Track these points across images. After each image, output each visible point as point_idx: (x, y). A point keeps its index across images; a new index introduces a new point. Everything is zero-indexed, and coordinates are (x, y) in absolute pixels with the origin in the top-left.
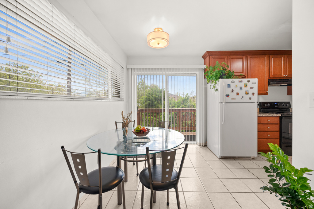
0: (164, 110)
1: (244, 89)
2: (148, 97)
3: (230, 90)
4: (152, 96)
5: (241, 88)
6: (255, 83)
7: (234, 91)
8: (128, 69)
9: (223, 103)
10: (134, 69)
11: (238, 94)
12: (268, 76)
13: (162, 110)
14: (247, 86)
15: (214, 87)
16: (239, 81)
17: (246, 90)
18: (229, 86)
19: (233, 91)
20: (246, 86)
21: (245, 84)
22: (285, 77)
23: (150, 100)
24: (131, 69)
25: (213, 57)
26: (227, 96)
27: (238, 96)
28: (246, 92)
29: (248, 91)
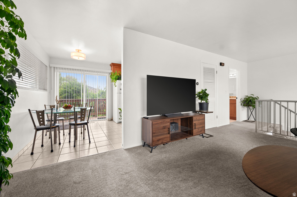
0: (83, 100)
2: (66, 90)
4: (70, 89)
8: (50, 67)
10: (57, 68)
13: (81, 100)
15: (115, 84)
23: (68, 92)
24: (54, 67)
25: (116, 67)
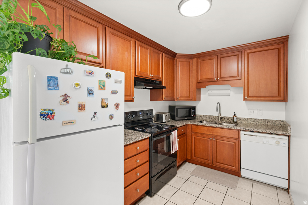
1: (99, 94)
3: (57, 95)
5: (91, 92)
6: (120, 82)
7: (69, 100)
9: (28, 145)
11: (81, 107)
12: (134, 72)
14: (104, 86)
16: (86, 73)
17: (103, 97)
18: (53, 82)
19: (66, 99)
20: (102, 87)
21: (100, 81)
22: (151, 77)
26: (47, 115)
27: (82, 113)
28: (102, 101)
29: (107, 99)
